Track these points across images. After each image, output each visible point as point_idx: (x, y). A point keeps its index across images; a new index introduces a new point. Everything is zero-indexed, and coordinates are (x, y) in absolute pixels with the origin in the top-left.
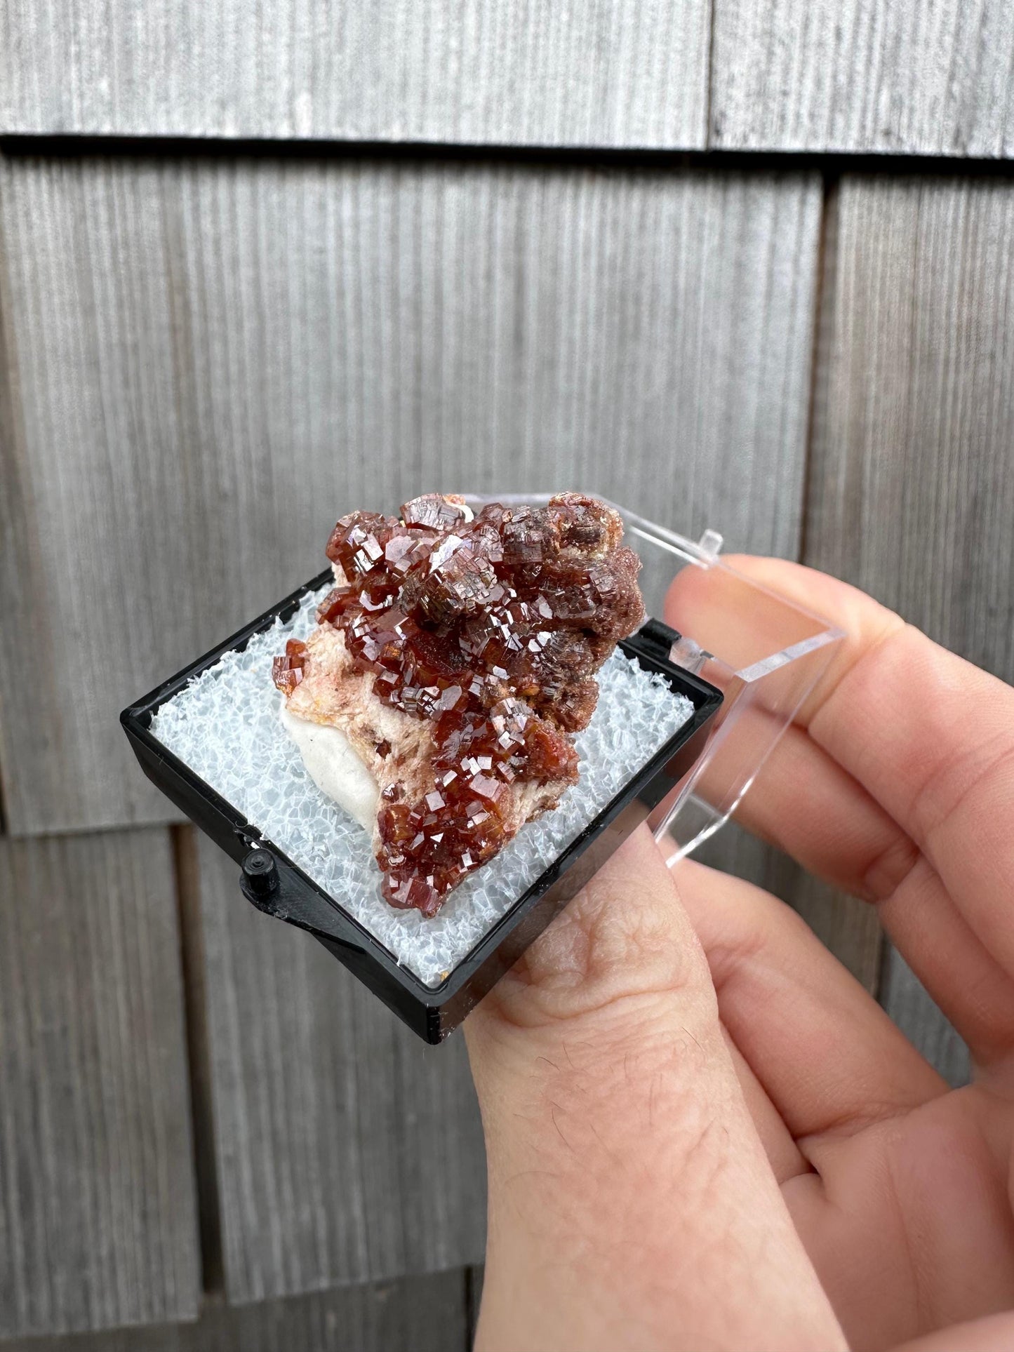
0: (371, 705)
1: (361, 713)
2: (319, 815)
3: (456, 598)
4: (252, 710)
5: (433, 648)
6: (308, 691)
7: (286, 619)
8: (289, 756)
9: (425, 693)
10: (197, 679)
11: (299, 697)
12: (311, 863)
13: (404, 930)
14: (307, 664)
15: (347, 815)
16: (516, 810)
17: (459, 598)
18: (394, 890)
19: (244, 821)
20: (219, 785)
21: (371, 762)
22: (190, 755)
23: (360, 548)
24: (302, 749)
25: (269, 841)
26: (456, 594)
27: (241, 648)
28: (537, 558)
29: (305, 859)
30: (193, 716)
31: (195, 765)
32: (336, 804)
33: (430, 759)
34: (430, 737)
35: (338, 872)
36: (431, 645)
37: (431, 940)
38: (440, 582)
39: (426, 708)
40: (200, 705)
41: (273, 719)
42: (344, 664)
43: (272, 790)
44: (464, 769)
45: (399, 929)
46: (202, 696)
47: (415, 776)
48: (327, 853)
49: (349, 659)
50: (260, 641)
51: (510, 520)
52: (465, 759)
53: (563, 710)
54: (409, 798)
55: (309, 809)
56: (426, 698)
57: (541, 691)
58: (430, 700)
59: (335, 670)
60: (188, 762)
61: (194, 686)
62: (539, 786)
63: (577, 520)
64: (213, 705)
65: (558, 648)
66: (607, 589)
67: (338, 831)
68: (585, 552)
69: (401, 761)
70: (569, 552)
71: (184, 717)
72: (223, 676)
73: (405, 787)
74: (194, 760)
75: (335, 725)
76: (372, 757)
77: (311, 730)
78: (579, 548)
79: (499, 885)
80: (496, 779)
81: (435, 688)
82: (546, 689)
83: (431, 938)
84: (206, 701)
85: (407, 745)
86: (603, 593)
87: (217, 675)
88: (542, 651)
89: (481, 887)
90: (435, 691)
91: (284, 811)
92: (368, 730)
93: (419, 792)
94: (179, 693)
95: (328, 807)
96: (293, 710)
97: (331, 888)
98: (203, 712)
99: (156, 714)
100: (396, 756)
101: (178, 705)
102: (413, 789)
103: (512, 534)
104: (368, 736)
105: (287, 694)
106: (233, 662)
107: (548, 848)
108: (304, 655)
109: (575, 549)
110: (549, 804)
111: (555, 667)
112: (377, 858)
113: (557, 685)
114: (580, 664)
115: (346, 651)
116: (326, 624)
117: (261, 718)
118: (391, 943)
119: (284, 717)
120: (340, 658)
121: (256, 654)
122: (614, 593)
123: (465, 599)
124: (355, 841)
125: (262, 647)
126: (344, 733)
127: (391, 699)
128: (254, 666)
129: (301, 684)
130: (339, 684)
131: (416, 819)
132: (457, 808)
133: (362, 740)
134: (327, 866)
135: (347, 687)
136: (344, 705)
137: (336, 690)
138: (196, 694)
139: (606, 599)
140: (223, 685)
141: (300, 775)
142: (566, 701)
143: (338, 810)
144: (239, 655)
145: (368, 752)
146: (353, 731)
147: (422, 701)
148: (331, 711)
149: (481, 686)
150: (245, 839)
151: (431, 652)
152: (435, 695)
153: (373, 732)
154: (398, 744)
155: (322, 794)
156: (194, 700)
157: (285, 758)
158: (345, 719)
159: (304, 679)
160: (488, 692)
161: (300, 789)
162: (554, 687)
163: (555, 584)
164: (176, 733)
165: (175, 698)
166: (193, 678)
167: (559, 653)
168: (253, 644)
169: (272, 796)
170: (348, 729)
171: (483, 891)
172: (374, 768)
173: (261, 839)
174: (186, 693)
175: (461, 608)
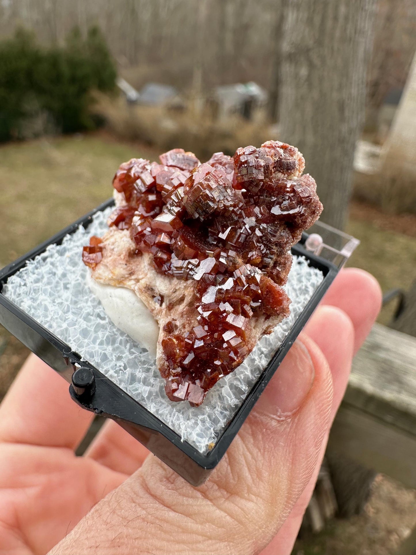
0: (149, 273)
1: (143, 278)
2: (117, 343)
3: (213, 200)
4: (68, 280)
5: (192, 236)
6: (106, 266)
7: (86, 226)
8: (94, 307)
9: (189, 263)
10: (32, 261)
11: (101, 270)
12: (116, 375)
13: (181, 416)
14: (104, 250)
15: (135, 342)
16: (253, 335)
17: (215, 200)
18: (175, 391)
19: (69, 349)
20: (51, 326)
21: (153, 308)
22: (30, 307)
23: (139, 177)
24: (103, 302)
25: (87, 362)
26: (214, 198)
27: (59, 242)
28: (261, 177)
29: (111, 372)
30: (31, 284)
31: (33, 314)
32: (128, 336)
33: (193, 305)
34: (194, 291)
35: (133, 379)
36: (191, 233)
37: (199, 422)
38: (203, 190)
39: (190, 272)
40: (35, 276)
41: (82, 285)
42: (130, 249)
43: (86, 328)
44: (222, 310)
45: (178, 415)
46: (36, 271)
47: (182, 316)
48: (125, 368)
49: (133, 246)
50: (70, 240)
51: (244, 153)
52: (222, 303)
53: (275, 272)
54: (180, 330)
55: (111, 340)
56: (190, 266)
57: (262, 261)
58: (193, 267)
59: (124, 253)
60: (29, 312)
61: (30, 265)
62: (266, 319)
63: (281, 156)
64: (43, 277)
65: (274, 233)
66: (307, 195)
67: (131, 353)
68: (286, 175)
69: (171, 307)
70: (277, 175)
71: (25, 285)
72: (49, 260)
73: (178, 323)
74: (33, 311)
75: (126, 286)
76: (153, 305)
77: (110, 290)
78: (283, 173)
79: (235, 383)
80: (242, 315)
81: (196, 259)
82: (265, 259)
83: (199, 420)
84: (38, 274)
85: (175, 297)
86: (304, 198)
87: (44, 259)
88: (264, 236)
89: (226, 385)
90: (196, 261)
91: (94, 342)
92: (150, 290)
93: (187, 326)
94: (21, 270)
95: (124, 338)
96: (97, 278)
97: (130, 391)
98: (37, 281)
99: (6, 283)
100: (168, 303)
101: (20, 277)
102: (183, 324)
103: (246, 162)
104: (149, 292)
105: (93, 268)
106: (55, 251)
107: (261, 358)
108: (101, 245)
109: (280, 174)
110: (268, 331)
111: (272, 245)
112: (160, 369)
113: (272, 256)
114: (286, 244)
115: (130, 241)
116: (114, 227)
117: (75, 285)
118: (173, 425)
119: (90, 282)
120: (127, 245)
121: (69, 247)
122: (311, 198)
123: (218, 201)
124: (143, 359)
125: (72, 243)
126: (133, 291)
127: (163, 269)
128: (67, 254)
129: (102, 262)
130: (127, 261)
131: (189, 344)
132: (216, 335)
133: (146, 294)
134: (127, 376)
135: (132, 262)
136: (131, 274)
137: (126, 264)
138: (32, 271)
139: (306, 201)
140: (49, 264)
141: (103, 319)
142: (276, 267)
143: (130, 340)
144: (58, 247)
145: (150, 302)
146: (140, 289)
147: (188, 268)
148: (122, 277)
149: (226, 258)
150: (71, 361)
151: (192, 238)
152: (197, 263)
153: (152, 290)
154: (169, 296)
155: (118, 330)
156: (31, 274)
157: (92, 308)
158: (133, 282)
159: (103, 259)
160: (231, 261)
161: (104, 327)
162: (270, 258)
163: (270, 194)
164: (19, 294)
165: (18, 273)
166: (29, 261)
167: (274, 236)
168: (67, 241)
169: (85, 333)
170: (136, 288)
171: (227, 387)
172: (155, 312)
173: (81, 360)
174: (25, 270)
175: (216, 207)
